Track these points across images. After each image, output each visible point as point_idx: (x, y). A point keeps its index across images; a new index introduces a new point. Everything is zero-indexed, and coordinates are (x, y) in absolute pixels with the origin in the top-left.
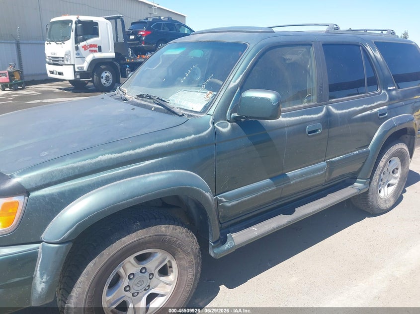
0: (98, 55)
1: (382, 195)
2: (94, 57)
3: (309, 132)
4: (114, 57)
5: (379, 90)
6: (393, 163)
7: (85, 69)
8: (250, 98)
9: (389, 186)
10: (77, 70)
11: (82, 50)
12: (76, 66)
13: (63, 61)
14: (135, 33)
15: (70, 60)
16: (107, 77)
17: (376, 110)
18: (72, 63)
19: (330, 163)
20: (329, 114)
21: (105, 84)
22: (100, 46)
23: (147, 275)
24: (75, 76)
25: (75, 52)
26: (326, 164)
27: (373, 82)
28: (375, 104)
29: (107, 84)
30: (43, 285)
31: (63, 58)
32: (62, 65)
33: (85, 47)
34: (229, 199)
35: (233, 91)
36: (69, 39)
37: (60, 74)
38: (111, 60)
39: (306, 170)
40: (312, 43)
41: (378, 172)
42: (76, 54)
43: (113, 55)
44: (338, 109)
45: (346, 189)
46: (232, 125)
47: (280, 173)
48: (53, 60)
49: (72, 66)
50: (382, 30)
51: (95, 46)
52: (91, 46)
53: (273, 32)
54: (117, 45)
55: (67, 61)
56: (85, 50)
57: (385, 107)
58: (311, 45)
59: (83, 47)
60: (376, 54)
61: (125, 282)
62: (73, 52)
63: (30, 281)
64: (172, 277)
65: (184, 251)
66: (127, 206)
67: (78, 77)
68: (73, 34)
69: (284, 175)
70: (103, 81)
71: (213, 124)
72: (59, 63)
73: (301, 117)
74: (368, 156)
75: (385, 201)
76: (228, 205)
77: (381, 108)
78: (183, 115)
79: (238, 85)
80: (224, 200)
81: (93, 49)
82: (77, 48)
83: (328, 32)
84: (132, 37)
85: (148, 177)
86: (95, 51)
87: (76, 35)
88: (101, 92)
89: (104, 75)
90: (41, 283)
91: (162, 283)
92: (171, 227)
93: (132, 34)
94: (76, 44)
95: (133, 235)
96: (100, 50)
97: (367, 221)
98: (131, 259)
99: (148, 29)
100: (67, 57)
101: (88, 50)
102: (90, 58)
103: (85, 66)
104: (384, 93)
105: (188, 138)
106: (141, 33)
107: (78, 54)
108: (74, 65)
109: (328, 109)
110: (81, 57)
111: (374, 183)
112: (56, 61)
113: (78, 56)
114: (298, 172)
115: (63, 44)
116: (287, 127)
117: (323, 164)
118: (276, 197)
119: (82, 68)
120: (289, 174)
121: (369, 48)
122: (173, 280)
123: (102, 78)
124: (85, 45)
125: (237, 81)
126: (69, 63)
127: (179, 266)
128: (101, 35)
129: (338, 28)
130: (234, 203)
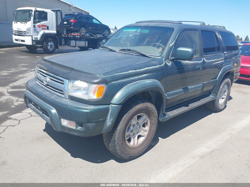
0: (47, 31)
1: (220, 102)
2: (44, 32)
3: (198, 69)
4: (56, 33)
5: (221, 53)
6: (225, 88)
7: (39, 39)
8: (181, 50)
9: (222, 99)
10: (33, 39)
11: (37, 28)
12: (33, 37)
13: (25, 33)
14: (67, 21)
15: (30, 33)
16: (51, 45)
17: (220, 62)
18: (31, 35)
19: (204, 84)
20: (204, 62)
21: (50, 49)
22: (48, 26)
23: (139, 125)
24: (33, 43)
25: (33, 29)
26: (202, 84)
27: (219, 49)
28: (220, 59)
29: (51, 50)
30: (110, 123)
31: (25, 32)
32: (24, 36)
33: (39, 26)
34: (169, 95)
35: (171, 48)
36: (30, 20)
37: (22, 41)
38: (54, 35)
39: (195, 86)
40: (198, 30)
41: (220, 91)
42: (34, 30)
43: (55, 32)
44: (207, 60)
45: (207, 98)
46: (171, 62)
47: (186, 86)
48: (18, 33)
49: (31, 37)
50: (220, 27)
51: (45, 26)
52: (43, 26)
53: (182, 24)
54: (57, 26)
55: (28, 33)
56: (39, 28)
57: (223, 61)
58: (197, 30)
59: (38, 26)
60: (220, 37)
61: (132, 128)
62: (32, 29)
63: (105, 120)
64: (147, 128)
65: (154, 116)
66: (141, 92)
67: (34, 43)
68: (32, 18)
69: (187, 87)
70: (49, 47)
71: (165, 61)
72: (22, 34)
73: (195, 62)
74: (216, 83)
75: (221, 106)
76: (168, 98)
77: (222, 61)
78: (151, 57)
79: (173, 45)
80: (167, 96)
81: (44, 27)
82: (34, 26)
83: (201, 25)
84: (65, 23)
85: (146, 81)
86: (45, 29)
87: (34, 19)
88: (47, 54)
89: (49, 44)
90: (109, 122)
91: (142, 130)
92: (151, 104)
93: (65, 21)
94: (34, 24)
95: (139, 105)
96: (48, 28)
97: (213, 114)
98: (136, 117)
99: (75, 19)
100: (28, 31)
101: (41, 28)
102: (41, 33)
103: (39, 37)
104: (223, 55)
105: (157, 66)
106: (71, 21)
107: (35, 30)
108: (32, 36)
109: (204, 60)
110: (36, 32)
111: (218, 96)
112: (20, 33)
113: (35, 31)
114: (192, 87)
115: (25, 24)
116: (190, 65)
117: (201, 84)
118: (181, 99)
119: (37, 38)
120: (189, 87)
121: (217, 34)
122: (147, 129)
123: (48, 46)
124: (39, 25)
125: (173, 44)
126: (29, 35)
127: (151, 123)
128: (49, 20)
129: (205, 24)
130: (170, 98)
